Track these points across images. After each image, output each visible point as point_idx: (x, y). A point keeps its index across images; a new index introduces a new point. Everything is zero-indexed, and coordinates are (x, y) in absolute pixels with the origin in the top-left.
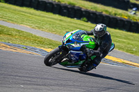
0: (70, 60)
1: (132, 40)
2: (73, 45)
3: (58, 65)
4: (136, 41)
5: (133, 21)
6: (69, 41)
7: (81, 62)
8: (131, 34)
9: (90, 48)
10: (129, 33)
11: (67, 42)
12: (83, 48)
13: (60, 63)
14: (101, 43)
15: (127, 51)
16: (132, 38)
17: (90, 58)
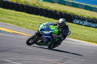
0: (43, 42)
1: (20, 17)
2: (45, 32)
3: (35, 45)
4: (22, 17)
5: (20, 3)
6: (42, 30)
7: (50, 43)
8: (19, 12)
9: (55, 34)
10: (17, 12)
11: (41, 30)
12: (51, 34)
13: (36, 43)
14: (62, 31)
15: (16, 24)
16: (20, 15)
17: (55, 40)
